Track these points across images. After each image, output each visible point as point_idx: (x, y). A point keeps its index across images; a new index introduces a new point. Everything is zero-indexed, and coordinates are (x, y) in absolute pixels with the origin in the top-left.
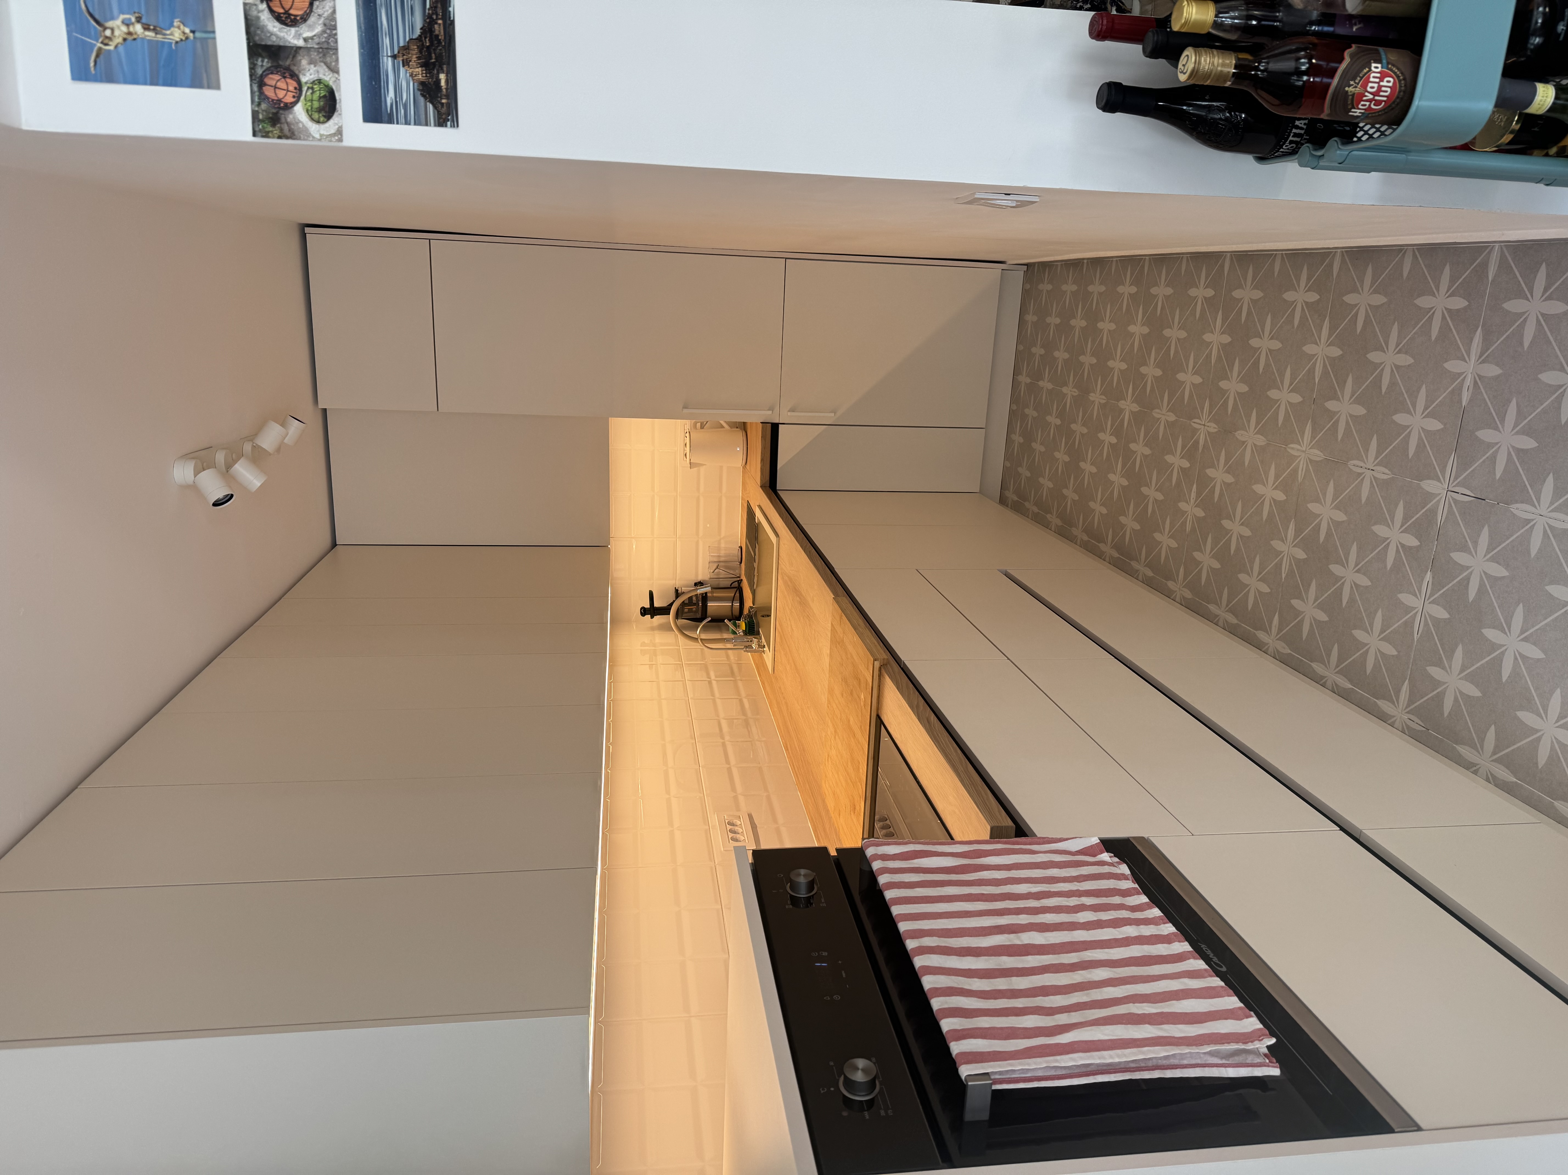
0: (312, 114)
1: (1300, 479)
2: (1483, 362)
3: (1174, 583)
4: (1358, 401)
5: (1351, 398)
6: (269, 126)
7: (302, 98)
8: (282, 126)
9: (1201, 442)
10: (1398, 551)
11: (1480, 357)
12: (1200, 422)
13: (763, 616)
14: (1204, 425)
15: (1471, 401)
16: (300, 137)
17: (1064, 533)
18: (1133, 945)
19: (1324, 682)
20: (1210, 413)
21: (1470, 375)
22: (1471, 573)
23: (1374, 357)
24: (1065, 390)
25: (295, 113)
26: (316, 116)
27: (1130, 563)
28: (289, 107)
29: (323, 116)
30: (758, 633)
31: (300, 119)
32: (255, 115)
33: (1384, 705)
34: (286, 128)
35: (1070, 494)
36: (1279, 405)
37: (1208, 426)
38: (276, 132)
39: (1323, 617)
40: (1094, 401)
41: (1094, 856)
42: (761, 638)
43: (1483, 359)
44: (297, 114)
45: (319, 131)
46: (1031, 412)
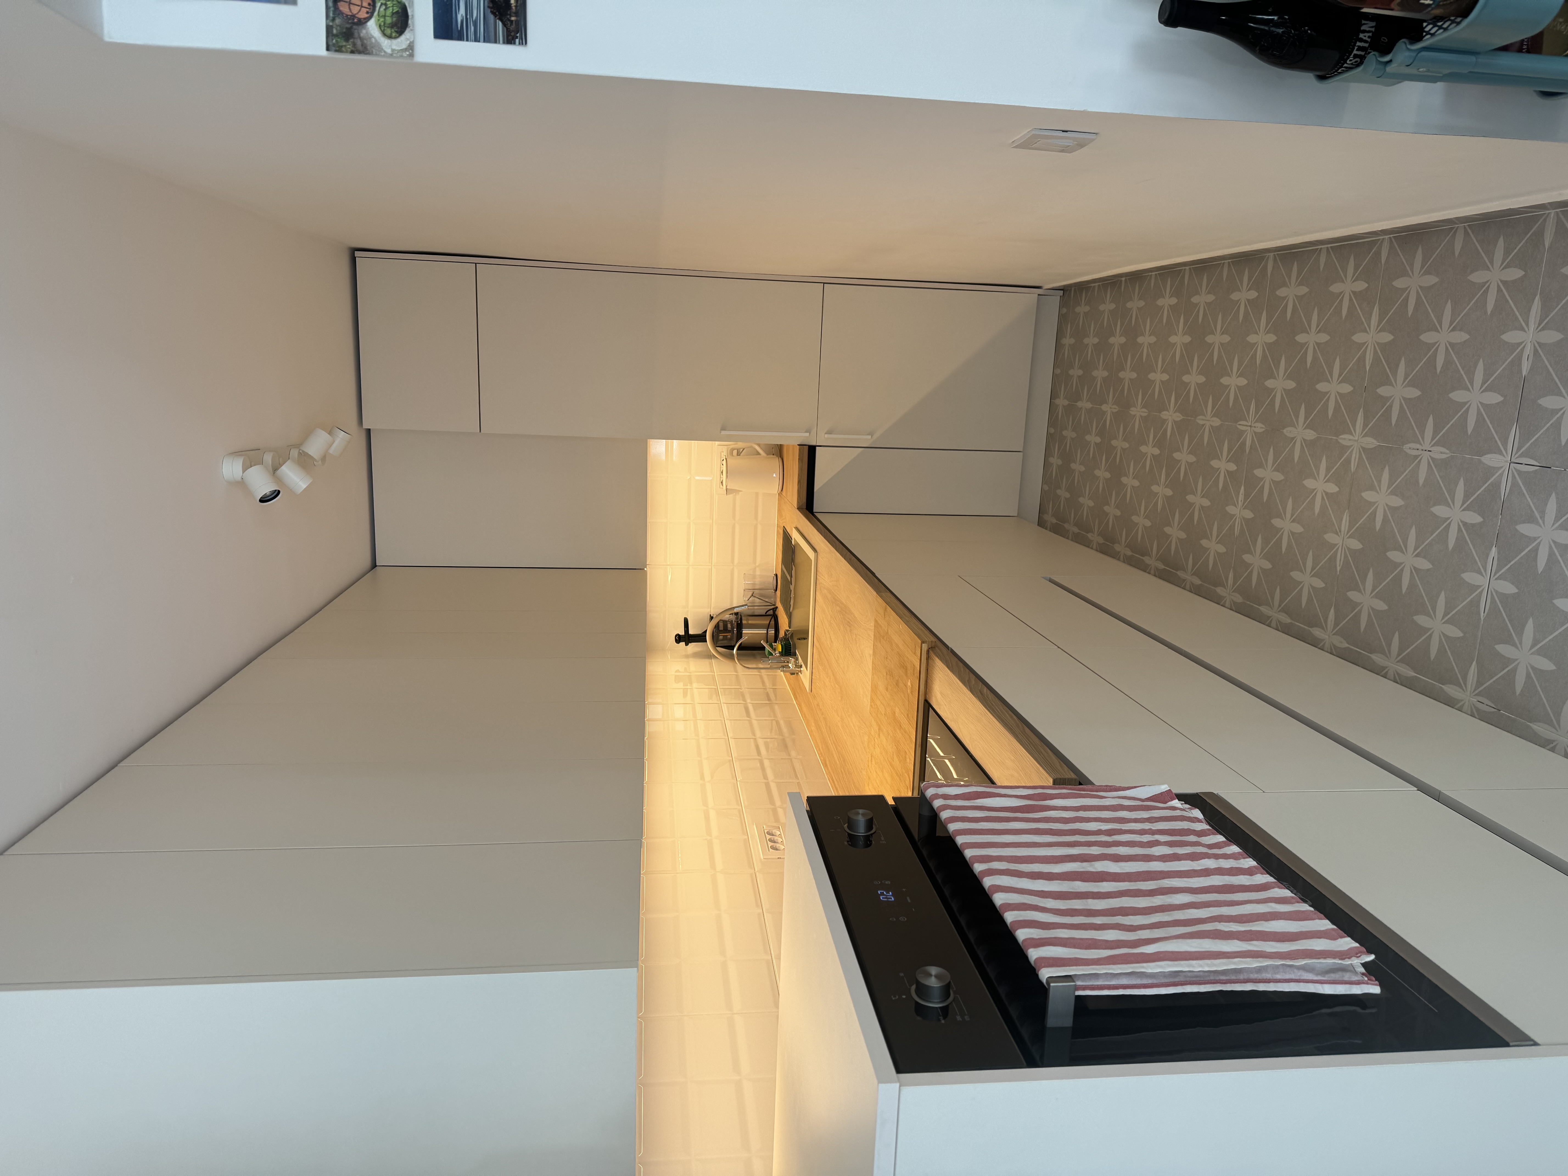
0: (384, 29)
1: (1353, 469)
2: (1543, 329)
3: (1223, 588)
4: (1412, 384)
5: (1404, 381)
6: (342, 41)
7: (376, 14)
8: (356, 41)
9: (1248, 443)
10: (1459, 529)
11: (1539, 325)
12: (1246, 424)
13: (800, 639)
14: (1251, 426)
15: (1531, 370)
16: (372, 52)
17: (1106, 550)
18: (1213, 875)
19: (1385, 673)
20: (1256, 413)
21: (1529, 345)
22: (1539, 543)
23: (1427, 337)
24: (1104, 407)
25: (368, 28)
26: (388, 31)
27: (1176, 574)
28: (362, 22)
29: (396, 31)
30: (795, 654)
31: (373, 34)
32: (329, 29)
33: (1451, 690)
34: (359, 43)
35: (1112, 510)
36: (1329, 397)
37: (1255, 427)
38: (349, 47)
39: (1381, 606)
40: (1135, 415)
41: (1166, 803)
42: (797, 659)
43: (1543, 326)
44: (370, 29)
45: (391, 46)
46: (1069, 434)
